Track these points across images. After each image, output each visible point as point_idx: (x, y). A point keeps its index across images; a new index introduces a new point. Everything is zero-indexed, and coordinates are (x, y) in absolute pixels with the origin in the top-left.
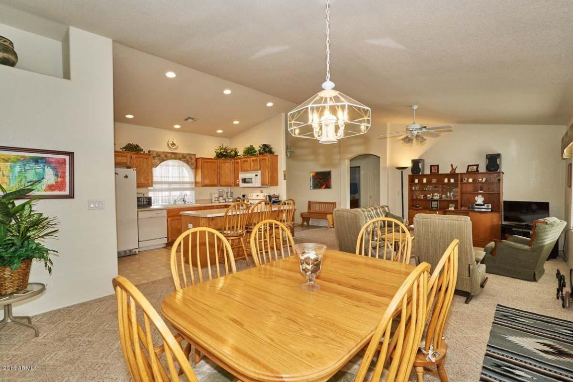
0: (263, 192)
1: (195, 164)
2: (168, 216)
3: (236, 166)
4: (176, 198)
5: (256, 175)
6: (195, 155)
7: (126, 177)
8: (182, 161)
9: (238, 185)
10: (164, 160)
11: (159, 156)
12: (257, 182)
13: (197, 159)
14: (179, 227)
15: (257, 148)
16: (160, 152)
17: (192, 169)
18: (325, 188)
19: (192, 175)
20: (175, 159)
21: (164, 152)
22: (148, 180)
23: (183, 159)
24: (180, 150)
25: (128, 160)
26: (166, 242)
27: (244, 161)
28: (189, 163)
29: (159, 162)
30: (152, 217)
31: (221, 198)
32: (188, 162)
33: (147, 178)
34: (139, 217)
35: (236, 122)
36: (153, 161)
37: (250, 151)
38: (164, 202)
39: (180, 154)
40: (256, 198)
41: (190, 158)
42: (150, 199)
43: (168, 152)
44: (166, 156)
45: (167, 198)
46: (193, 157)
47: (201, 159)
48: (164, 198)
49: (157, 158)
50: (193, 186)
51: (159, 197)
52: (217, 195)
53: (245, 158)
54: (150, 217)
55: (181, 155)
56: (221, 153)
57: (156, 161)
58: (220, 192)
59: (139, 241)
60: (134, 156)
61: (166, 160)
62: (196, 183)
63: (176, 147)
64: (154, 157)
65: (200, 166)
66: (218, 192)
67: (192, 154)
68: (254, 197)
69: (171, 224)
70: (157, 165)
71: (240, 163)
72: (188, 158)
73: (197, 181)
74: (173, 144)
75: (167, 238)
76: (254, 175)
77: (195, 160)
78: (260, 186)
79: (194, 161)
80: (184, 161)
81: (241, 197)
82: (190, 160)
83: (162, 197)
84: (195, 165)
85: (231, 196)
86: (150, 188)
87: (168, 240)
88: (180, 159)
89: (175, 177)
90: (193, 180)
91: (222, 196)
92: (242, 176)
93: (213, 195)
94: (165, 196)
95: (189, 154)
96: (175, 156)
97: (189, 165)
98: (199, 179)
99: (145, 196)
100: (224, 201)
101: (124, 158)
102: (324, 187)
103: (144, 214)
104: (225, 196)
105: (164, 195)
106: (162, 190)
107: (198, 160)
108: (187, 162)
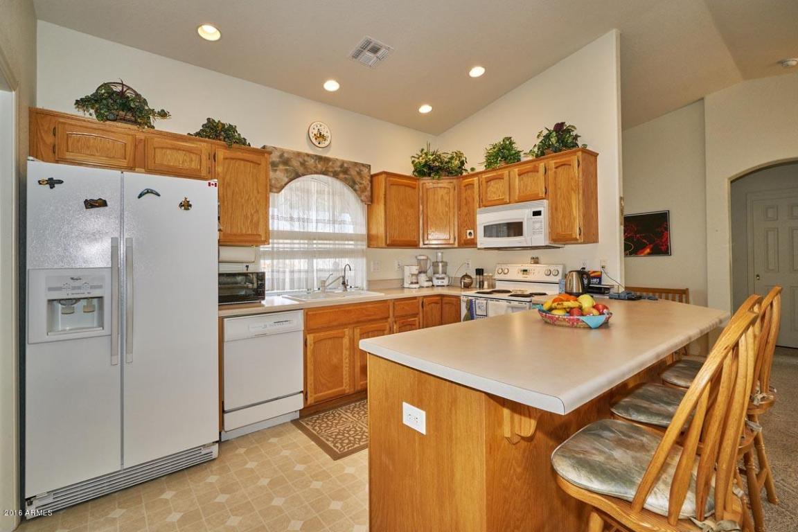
0: (542, 259)
1: (369, 189)
2: (308, 330)
3: (464, 195)
4: (325, 275)
5: (537, 213)
6: (369, 167)
7: (186, 205)
8: (341, 180)
9: (472, 244)
10: (298, 176)
11: (286, 162)
12: (537, 232)
13: (372, 176)
14: (335, 361)
15: (526, 144)
16: (288, 152)
17: (362, 201)
18: (649, 254)
19: (362, 219)
20: (325, 173)
21: (299, 154)
22: (257, 225)
23: (341, 176)
24: (338, 152)
25: (204, 162)
26: (302, 407)
27: (489, 180)
28: (357, 187)
29: (286, 180)
30: (265, 335)
31: (423, 278)
32: (354, 183)
33: (255, 218)
34: (226, 337)
35: (477, 72)
36: (272, 174)
37: (504, 154)
38: (296, 285)
39: (335, 161)
40: (521, 277)
41: (359, 173)
42: (261, 277)
43: (308, 155)
44: (303, 164)
45: (303, 275)
46: (365, 171)
47: (383, 176)
48: (296, 276)
49: (281, 167)
50: (363, 245)
51: (284, 272)
52: (415, 270)
53: (494, 170)
54: (258, 336)
55: (339, 164)
56: (426, 164)
57: (279, 175)
58: (419, 261)
59: (222, 411)
60: (221, 154)
61: (304, 175)
62: (371, 240)
63: (327, 143)
64: (274, 165)
65: (382, 195)
66: (414, 261)
67: (363, 165)
68: (514, 272)
69: (314, 351)
70: (282, 188)
71: (476, 186)
72: (353, 172)
73: (374, 232)
74: (321, 136)
75: (305, 393)
76: (529, 212)
77: (369, 178)
78: (547, 243)
79: (366, 182)
80: (345, 181)
81: (474, 275)
82: (358, 179)
83: (292, 272)
84: (368, 193)
85: (444, 272)
86: (263, 248)
87: (306, 399)
88: (335, 175)
89: (324, 222)
90: (363, 231)
91: (425, 272)
92: (485, 218)
93: (407, 269)
94: (300, 271)
95: (356, 164)
96: (325, 166)
97: (355, 190)
98: (379, 229)
99: (251, 269)
100: (430, 284)
101: (194, 157)
102: (648, 251)
103: (241, 326)
104: (430, 271)
105: (296, 268)
106: (292, 254)
107: (375, 179)
108: (352, 184)
